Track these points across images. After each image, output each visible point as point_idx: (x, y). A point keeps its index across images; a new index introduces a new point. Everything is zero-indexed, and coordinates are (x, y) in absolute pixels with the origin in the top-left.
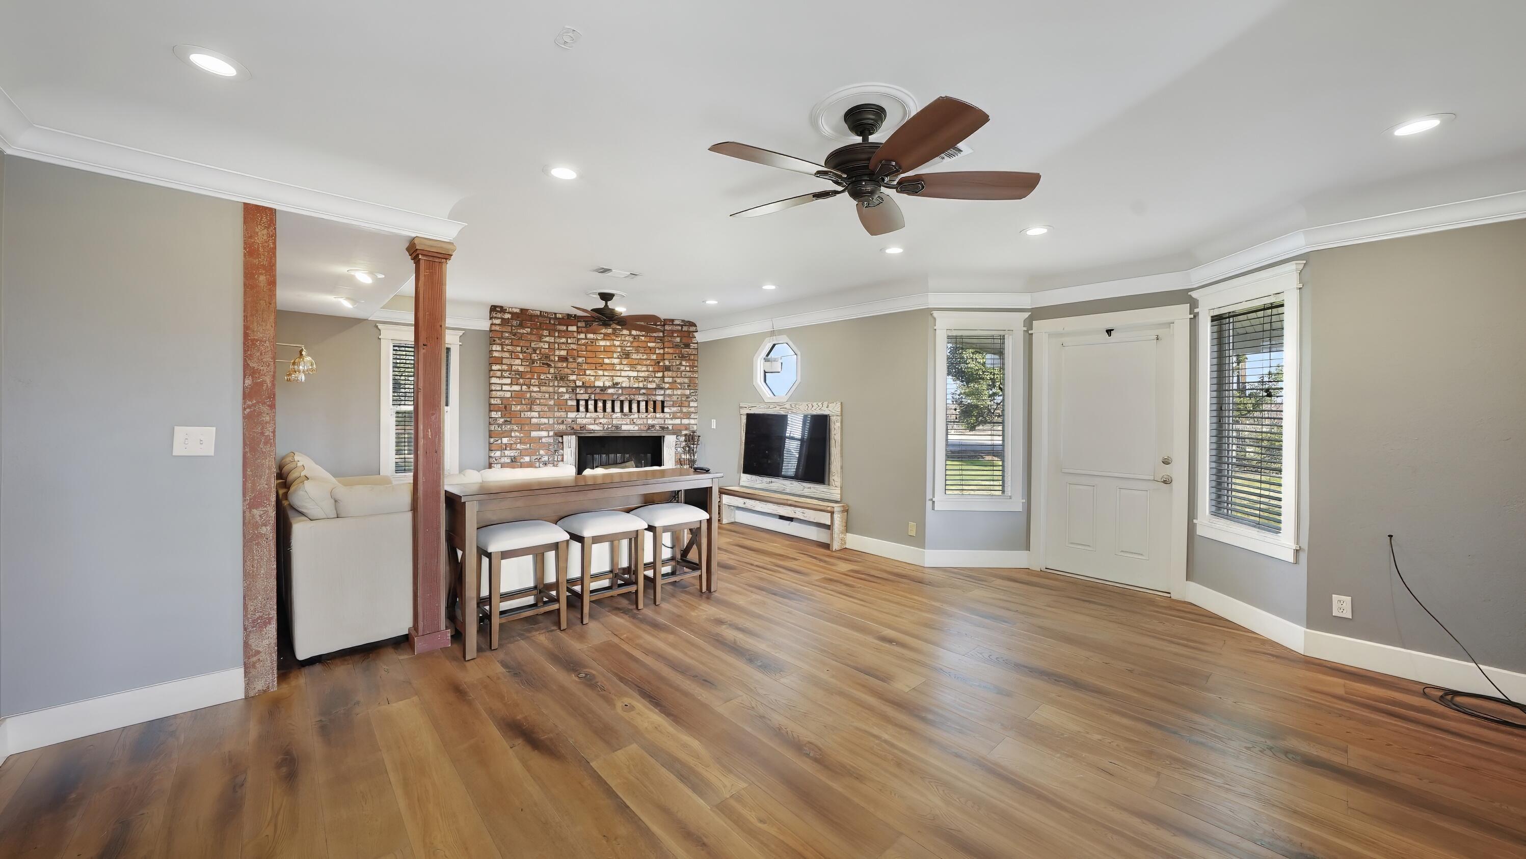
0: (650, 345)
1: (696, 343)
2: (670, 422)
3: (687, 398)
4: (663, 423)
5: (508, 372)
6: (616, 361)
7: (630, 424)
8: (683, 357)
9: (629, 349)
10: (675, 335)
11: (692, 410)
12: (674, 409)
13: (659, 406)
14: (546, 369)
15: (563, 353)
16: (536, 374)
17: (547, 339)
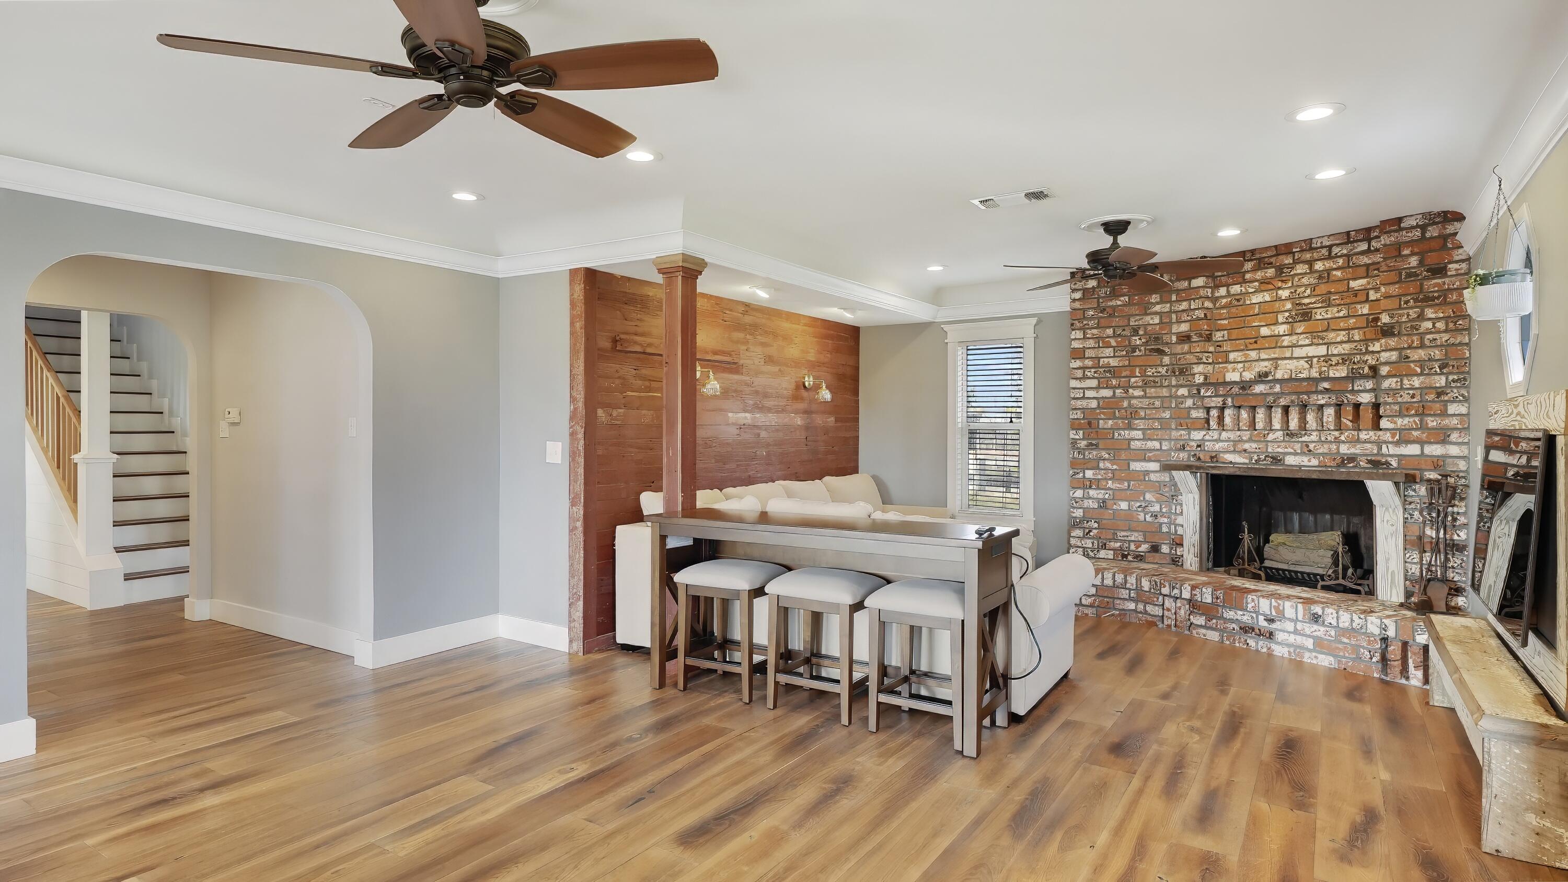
0: (1353, 284)
1: (1462, 261)
2: (1393, 450)
3: (1439, 395)
4: (1375, 452)
5: (1093, 370)
6: (1282, 329)
7: (1302, 453)
8: (1427, 300)
9: (1306, 301)
10: (1406, 252)
11: (1455, 421)
12: (1400, 422)
13: (1367, 415)
14: (1155, 358)
15: (1184, 327)
16: (1137, 370)
17: (1158, 308)
